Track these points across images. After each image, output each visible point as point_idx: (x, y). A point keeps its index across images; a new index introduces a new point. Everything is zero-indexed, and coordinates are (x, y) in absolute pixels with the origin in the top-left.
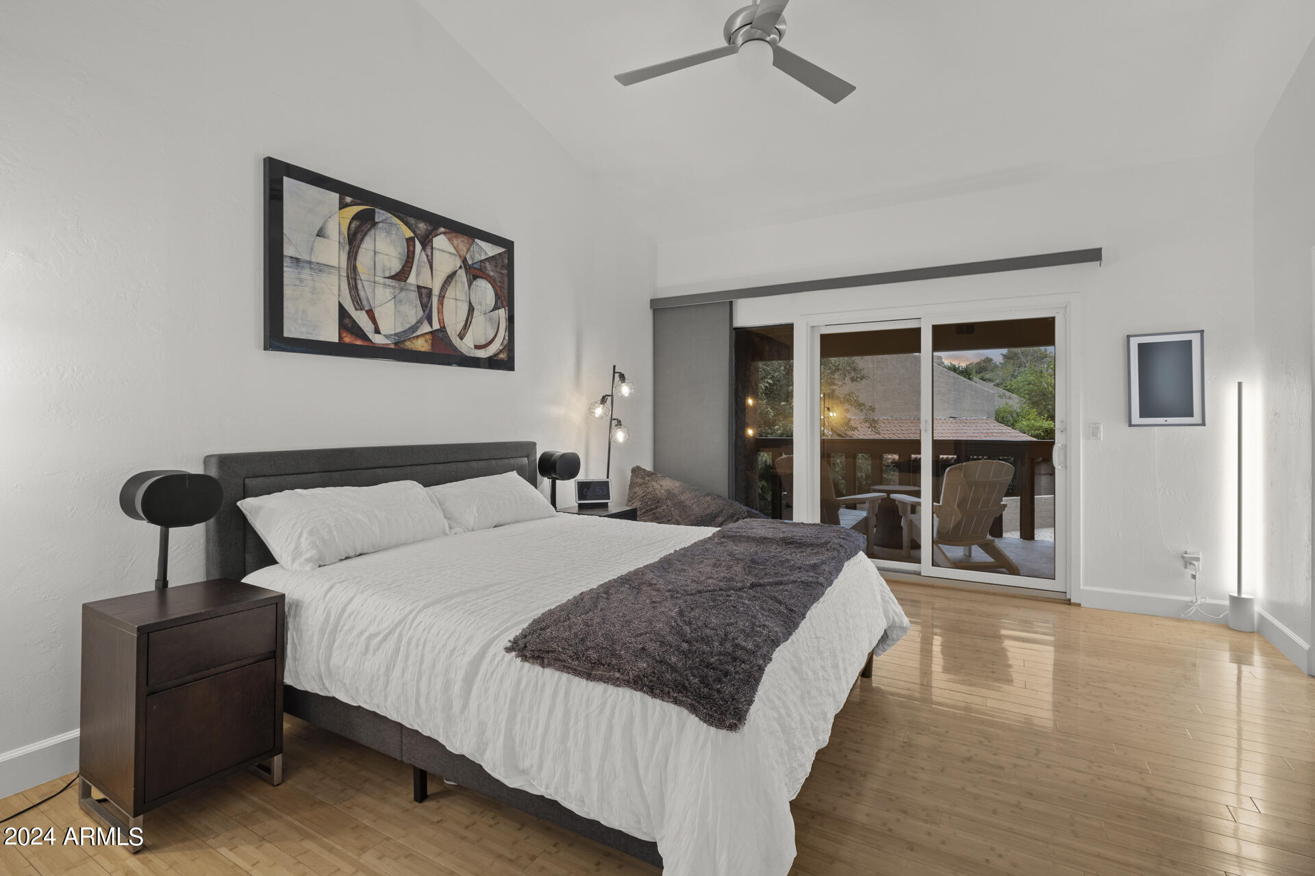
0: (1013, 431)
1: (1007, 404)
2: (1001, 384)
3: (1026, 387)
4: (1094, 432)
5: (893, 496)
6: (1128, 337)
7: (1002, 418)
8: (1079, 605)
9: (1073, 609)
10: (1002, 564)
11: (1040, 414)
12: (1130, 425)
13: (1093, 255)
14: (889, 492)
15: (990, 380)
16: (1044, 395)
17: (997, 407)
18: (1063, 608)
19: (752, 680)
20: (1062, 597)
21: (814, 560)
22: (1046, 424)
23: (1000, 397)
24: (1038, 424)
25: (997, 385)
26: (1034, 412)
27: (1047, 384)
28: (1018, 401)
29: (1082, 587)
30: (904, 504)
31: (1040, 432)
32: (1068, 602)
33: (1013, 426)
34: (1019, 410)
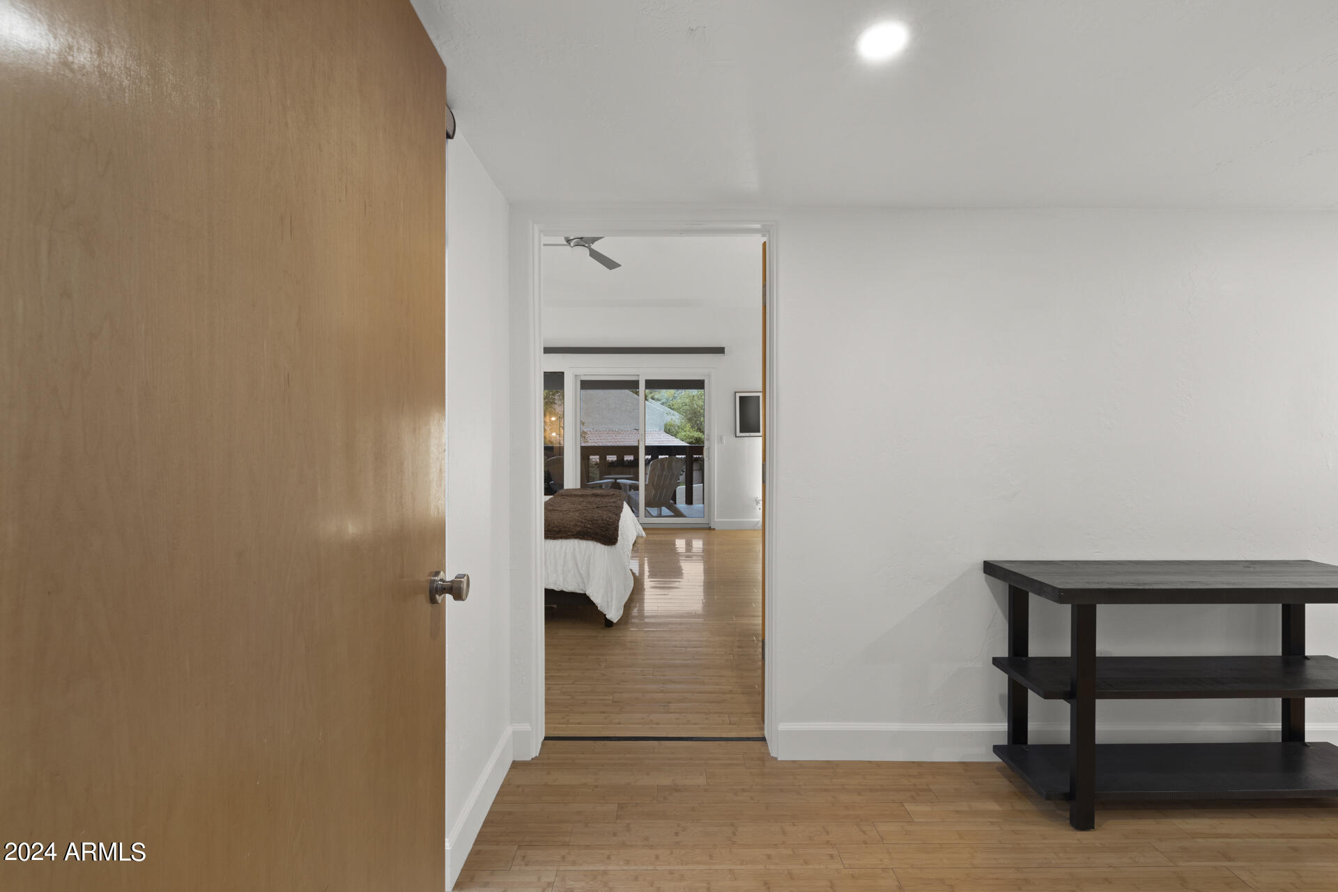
0: (676, 439)
1: (672, 419)
2: (666, 403)
3: (684, 408)
4: (721, 439)
5: (618, 481)
6: (735, 392)
7: (669, 430)
8: (714, 529)
9: (713, 531)
10: (678, 514)
11: (692, 427)
12: (736, 437)
13: (720, 350)
14: (616, 479)
15: (658, 400)
16: (695, 413)
17: (665, 422)
18: (708, 531)
19: (616, 529)
20: (706, 526)
21: (613, 500)
22: (697, 434)
23: (667, 414)
24: (691, 435)
25: (663, 404)
26: (688, 426)
27: (697, 405)
28: (678, 417)
29: (716, 520)
30: (625, 485)
31: (693, 440)
32: (710, 529)
33: (675, 435)
34: (679, 424)
